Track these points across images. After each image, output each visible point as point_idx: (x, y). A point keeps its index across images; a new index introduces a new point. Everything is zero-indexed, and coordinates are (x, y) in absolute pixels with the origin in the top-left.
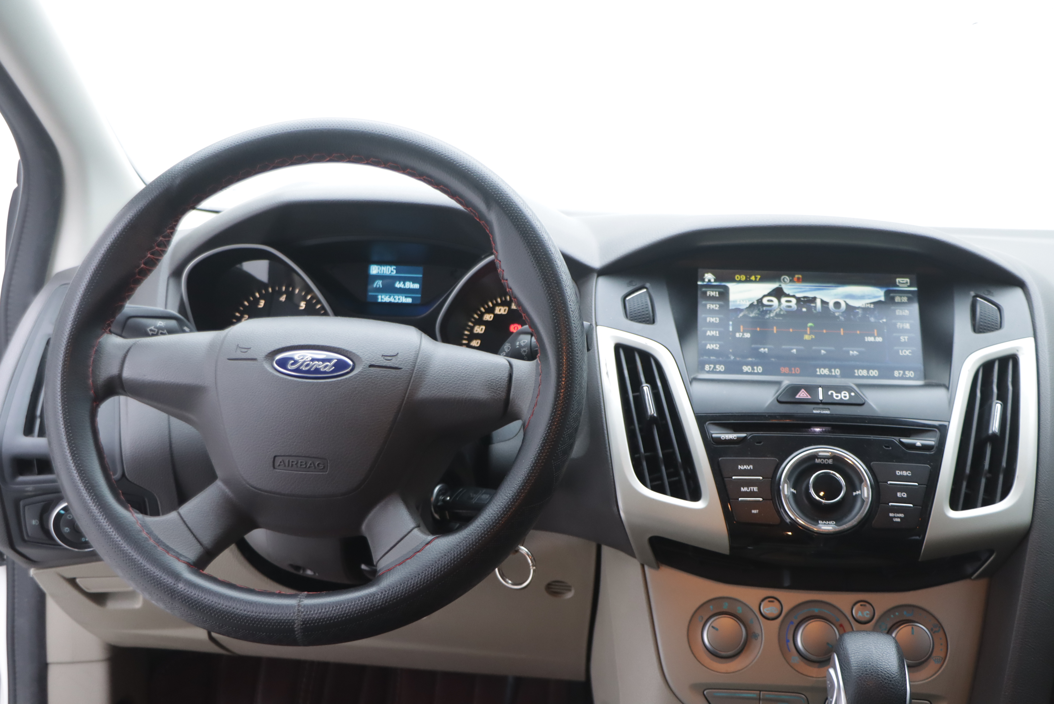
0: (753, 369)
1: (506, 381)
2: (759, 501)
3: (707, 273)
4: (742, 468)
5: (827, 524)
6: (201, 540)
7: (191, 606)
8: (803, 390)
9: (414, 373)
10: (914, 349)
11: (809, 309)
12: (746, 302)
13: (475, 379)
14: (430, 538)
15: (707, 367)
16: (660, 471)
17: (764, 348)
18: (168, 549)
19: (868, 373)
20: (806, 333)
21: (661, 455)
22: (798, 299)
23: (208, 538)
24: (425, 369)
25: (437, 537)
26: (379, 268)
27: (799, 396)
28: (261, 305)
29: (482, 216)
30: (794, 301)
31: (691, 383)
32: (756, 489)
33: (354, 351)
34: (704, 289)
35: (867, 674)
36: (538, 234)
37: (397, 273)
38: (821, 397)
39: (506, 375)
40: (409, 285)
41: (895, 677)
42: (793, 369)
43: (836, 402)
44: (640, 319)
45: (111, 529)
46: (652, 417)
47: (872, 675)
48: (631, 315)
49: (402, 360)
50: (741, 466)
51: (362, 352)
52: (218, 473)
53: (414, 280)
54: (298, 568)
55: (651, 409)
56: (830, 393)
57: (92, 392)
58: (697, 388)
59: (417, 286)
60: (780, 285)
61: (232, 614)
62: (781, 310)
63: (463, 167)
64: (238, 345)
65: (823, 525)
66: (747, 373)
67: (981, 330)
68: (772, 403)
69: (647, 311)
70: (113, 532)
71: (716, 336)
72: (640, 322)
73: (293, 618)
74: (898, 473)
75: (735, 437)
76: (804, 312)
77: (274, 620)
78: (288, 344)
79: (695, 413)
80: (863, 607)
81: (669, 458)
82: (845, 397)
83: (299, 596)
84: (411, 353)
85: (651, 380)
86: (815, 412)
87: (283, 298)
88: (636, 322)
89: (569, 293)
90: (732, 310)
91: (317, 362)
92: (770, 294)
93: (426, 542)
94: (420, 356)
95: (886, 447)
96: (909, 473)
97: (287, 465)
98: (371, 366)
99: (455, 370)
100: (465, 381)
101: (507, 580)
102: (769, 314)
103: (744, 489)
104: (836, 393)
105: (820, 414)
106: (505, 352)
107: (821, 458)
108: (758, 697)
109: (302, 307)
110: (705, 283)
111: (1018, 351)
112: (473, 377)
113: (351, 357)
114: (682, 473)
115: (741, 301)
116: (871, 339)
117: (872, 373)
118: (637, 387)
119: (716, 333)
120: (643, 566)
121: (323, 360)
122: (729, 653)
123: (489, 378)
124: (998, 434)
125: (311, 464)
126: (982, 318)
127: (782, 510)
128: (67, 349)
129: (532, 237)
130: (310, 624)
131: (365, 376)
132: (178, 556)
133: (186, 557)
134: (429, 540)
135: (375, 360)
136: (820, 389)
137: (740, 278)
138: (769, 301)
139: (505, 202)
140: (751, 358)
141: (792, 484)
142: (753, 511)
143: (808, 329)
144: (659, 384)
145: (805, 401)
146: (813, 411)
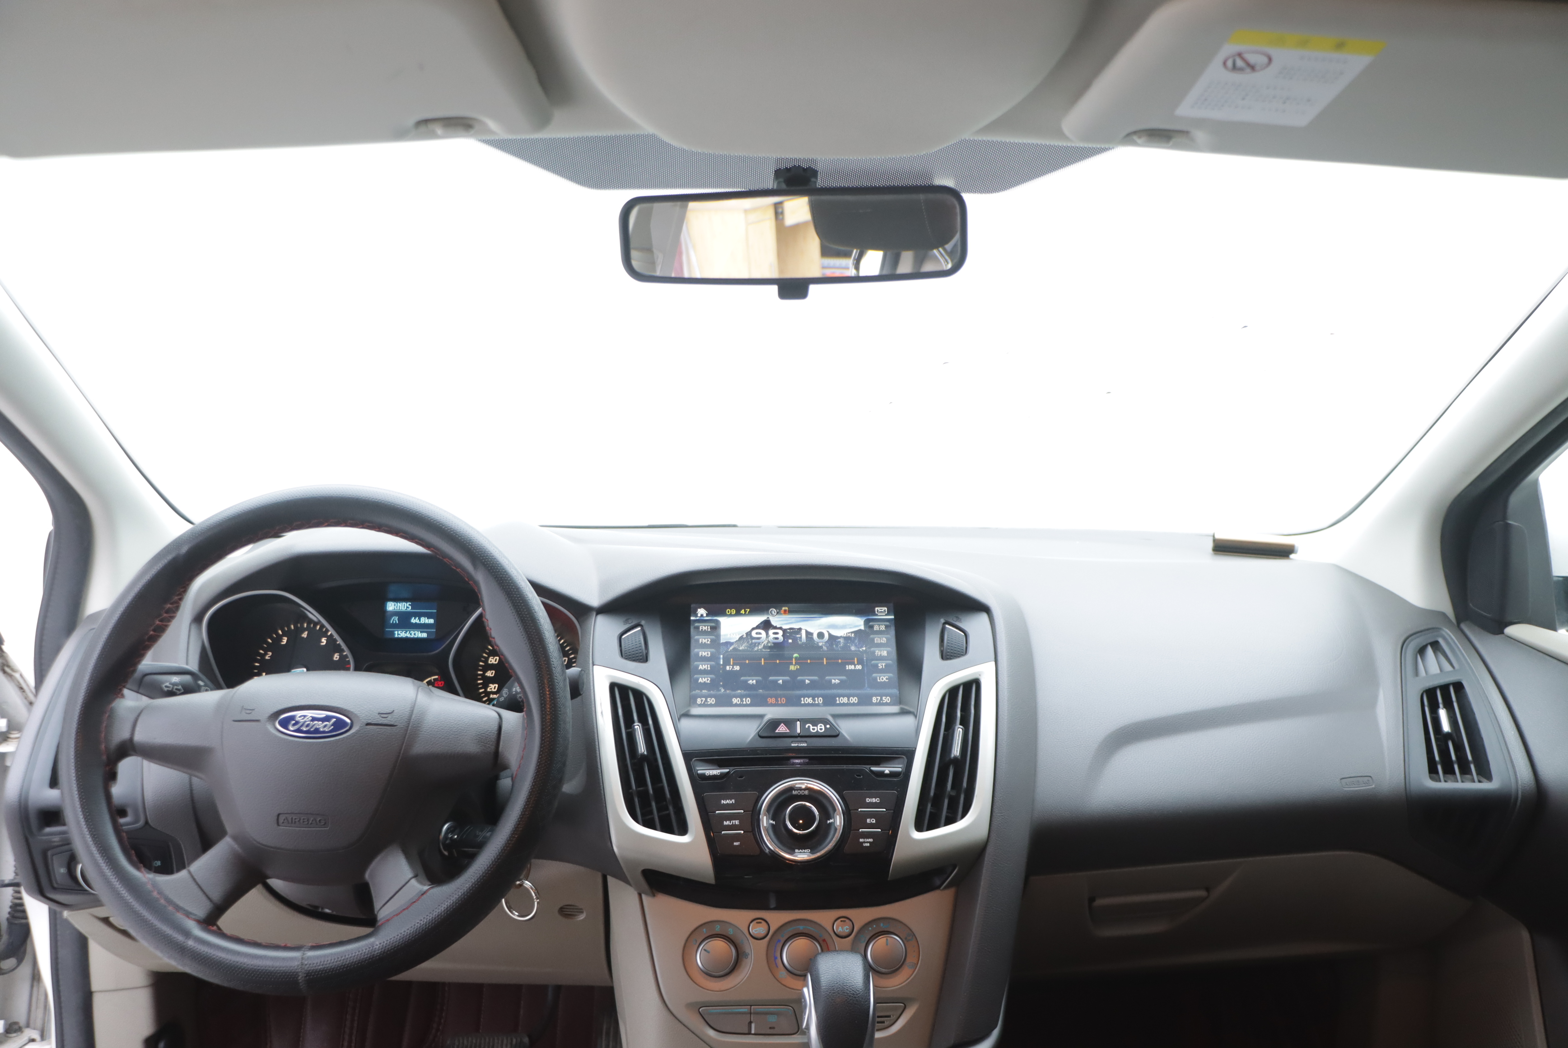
0: (742, 701)
1: (495, 735)
2: (740, 834)
3: (700, 608)
4: (725, 803)
5: (802, 852)
6: (210, 897)
7: (200, 962)
8: (782, 724)
9: (409, 730)
10: (891, 675)
11: (795, 640)
12: (736, 635)
13: (466, 734)
14: (426, 888)
15: (699, 701)
16: (650, 806)
17: (752, 680)
18: (178, 908)
19: (848, 700)
20: (792, 664)
21: (651, 790)
22: (784, 631)
23: (217, 894)
24: (420, 725)
25: (436, 886)
26: (395, 605)
27: (779, 730)
28: (283, 642)
29: (471, 577)
30: (781, 632)
31: (679, 720)
32: (737, 822)
33: (352, 710)
34: (697, 624)
35: (834, 993)
37: (412, 609)
38: (799, 731)
39: (496, 728)
40: (424, 620)
41: (859, 993)
42: (777, 700)
43: (813, 734)
44: (634, 657)
45: (123, 891)
46: (643, 755)
47: (839, 993)
48: (626, 653)
49: (397, 717)
50: (724, 801)
51: (359, 711)
52: (229, 827)
53: (429, 616)
54: (317, 907)
55: (642, 748)
56: (807, 727)
57: (104, 757)
58: (685, 723)
59: (431, 621)
60: (768, 618)
61: (239, 969)
62: (769, 642)
64: (243, 706)
65: (798, 854)
66: (736, 705)
67: (948, 657)
68: (753, 738)
69: (640, 649)
70: (125, 894)
71: (707, 670)
72: (634, 661)
73: (297, 971)
74: (868, 800)
75: (718, 773)
76: (790, 643)
77: (279, 973)
78: (290, 705)
79: (682, 750)
80: (842, 923)
81: (659, 793)
82: (821, 729)
83: (303, 949)
84: (406, 710)
85: (643, 719)
86: (793, 745)
87: (305, 635)
88: (631, 660)
89: (551, 650)
90: (723, 643)
91: (316, 722)
92: (758, 627)
93: (422, 892)
94: (415, 712)
95: (857, 775)
96: (878, 800)
97: (290, 821)
98: (368, 724)
99: (448, 725)
100: (457, 736)
101: (514, 912)
102: (758, 646)
103: (726, 823)
104: (813, 726)
105: (798, 746)
106: (504, 697)
107: (797, 790)
108: (749, 1011)
109: (323, 642)
110: (698, 618)
111: (980, 675)
112: (465, 731)
113: (349, 715)
114: (671, 809)
115: (732, 635)
116: (852, 667)
117: (852, 700)
118: (630, 725)
119: (707, 667)
120: (640, 895)
121: (323, 720)
122: (721, 973)
123: (479, 732)
124: (959, 757)
125: (313, 821)
126: (948, 646)
127: (761, 841)
128: (80, 717)
130: (313, 975)
131: (362, 735)
132: (188, 914)
133: (196, 915)
134: (425, 891)
135: (372, 718)
136: (798, 723)
137: (731, 612)
138: (757, 633)
139: (491, 564)
140: (740, 690)
141: (771, 816)
142: (735, 844)
143: (794, 659)
144: (650, 722)
145: (785, 735)
146: (791, 744)
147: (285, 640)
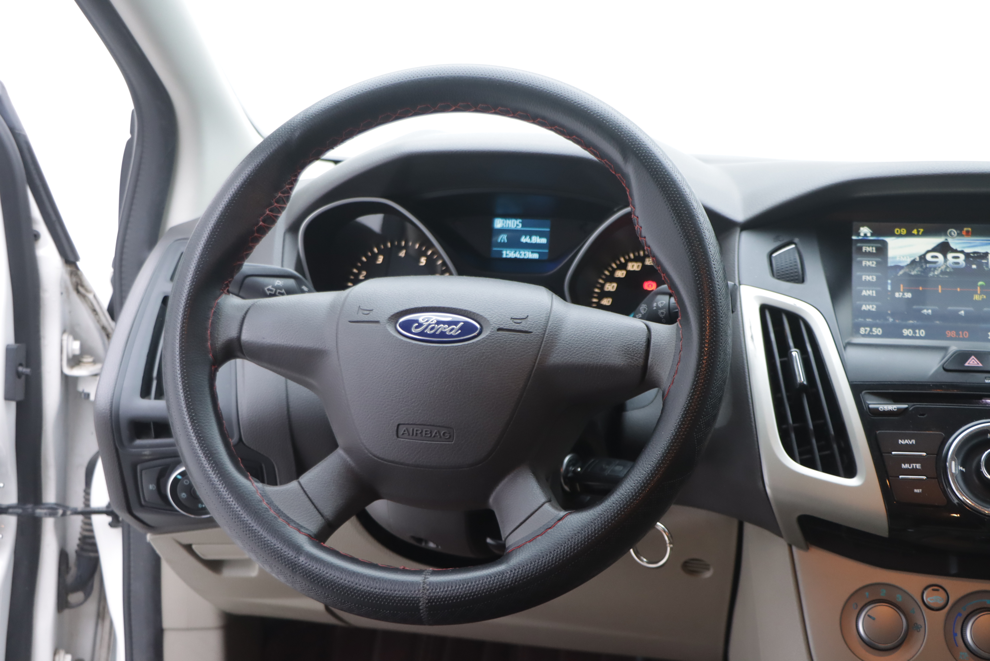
0: (915, 333)
1: (644, 347)
2: (922, 480)
3: (863, 226)
4: (903, 442)
6: (322, 511)
7: (312, 580)
8: (973, 357)
9: (545, 337)
11: (980, 265)
12: (907, 258)
13: (610, 344)
14: (562, 513)
15: (862, 330)
16: (810, 443)
17: (927, 309)
18: (289, 521)
20: (976, 293)
21: (811, 427)
22: (967, 255)
23: (329, 510)
24: (557, 333)
25: (570, 513)
26: (503, 222)
27: (969, 364)
28: (379, 261)
29: (618, 169)
30: (962, 257)
31: (845, 348)
32: (918, 466)
33: (481, 314)
34: (859, 245)
36: (679, 188)
37: (523, 226)
39: (644, 339)
40: (536, 240)
42: (961, 333)
44: (788, 277)
45: (230, 498)
46: (802, 384)
48: (779, 273)
49: (532, 323)
50: (902, 441)
51: (489, 315)
52: (339, 441)
53: (541, 235)
54: (420, 540)
55: (801, 377)
57: (210, 356)
58: (852, 353)
59: (544, 241)
60: (946, 240)
61: (354, 590)
62: (947, 267)
63: (598, 116)
64: (360, 306)
66: (908, 337)
68: (936, 372)
69: (795, 269)
70: (232, 501)
71: (873, 296)
72: (788, 281)
73: (418, 596)
75: (895, 408)
76: (974, 269)
77: (398, 597)
78: (412, 306)
79: (850, 381)
81: (821, 430)
83: (424, 573)
84: (542, 316)
85: (799, 345)
86: (987, 381)
87: (402, 254)
88: (784, 280)
90: (891, 267)
91: (442, 325)
92: (934, 250)
93: (558, 518)
94: (551, 319)
97: (411, 434)
98: (499, 329)
99: (589, 334)
100: (599, 346)
101: (642, 558)
102: (934, 271)
103: (905, 466)
106: (641, 313)
109: (422, 263)
110: (860, 238)
112: (608, 342)
113: (478, 320)
114: (835, 446)
115: (902, 257)
118: (785, 351)
119: (873, 293)
120: (790, 546)
121: (449, 323)
122: (888, 645)
123: (625, 343)
125: (436, 433)
127: (949, 490)
128: (185, 310)
129: (672, 190)
130: (436, 603)
131: (493, 341)
132: (299, 528)
133: (307, 529)
134: (561, 516)
135: (504, 323)
137: (901, 232)
138: (933, 257)
139: (643, 153)
140: (912, 320)
141: (960, 461)
142: (916, 491)
143: (979, 288)
144: (809, 349)
145: (976, 369)
146: (985, 381)
147: (380, 259)
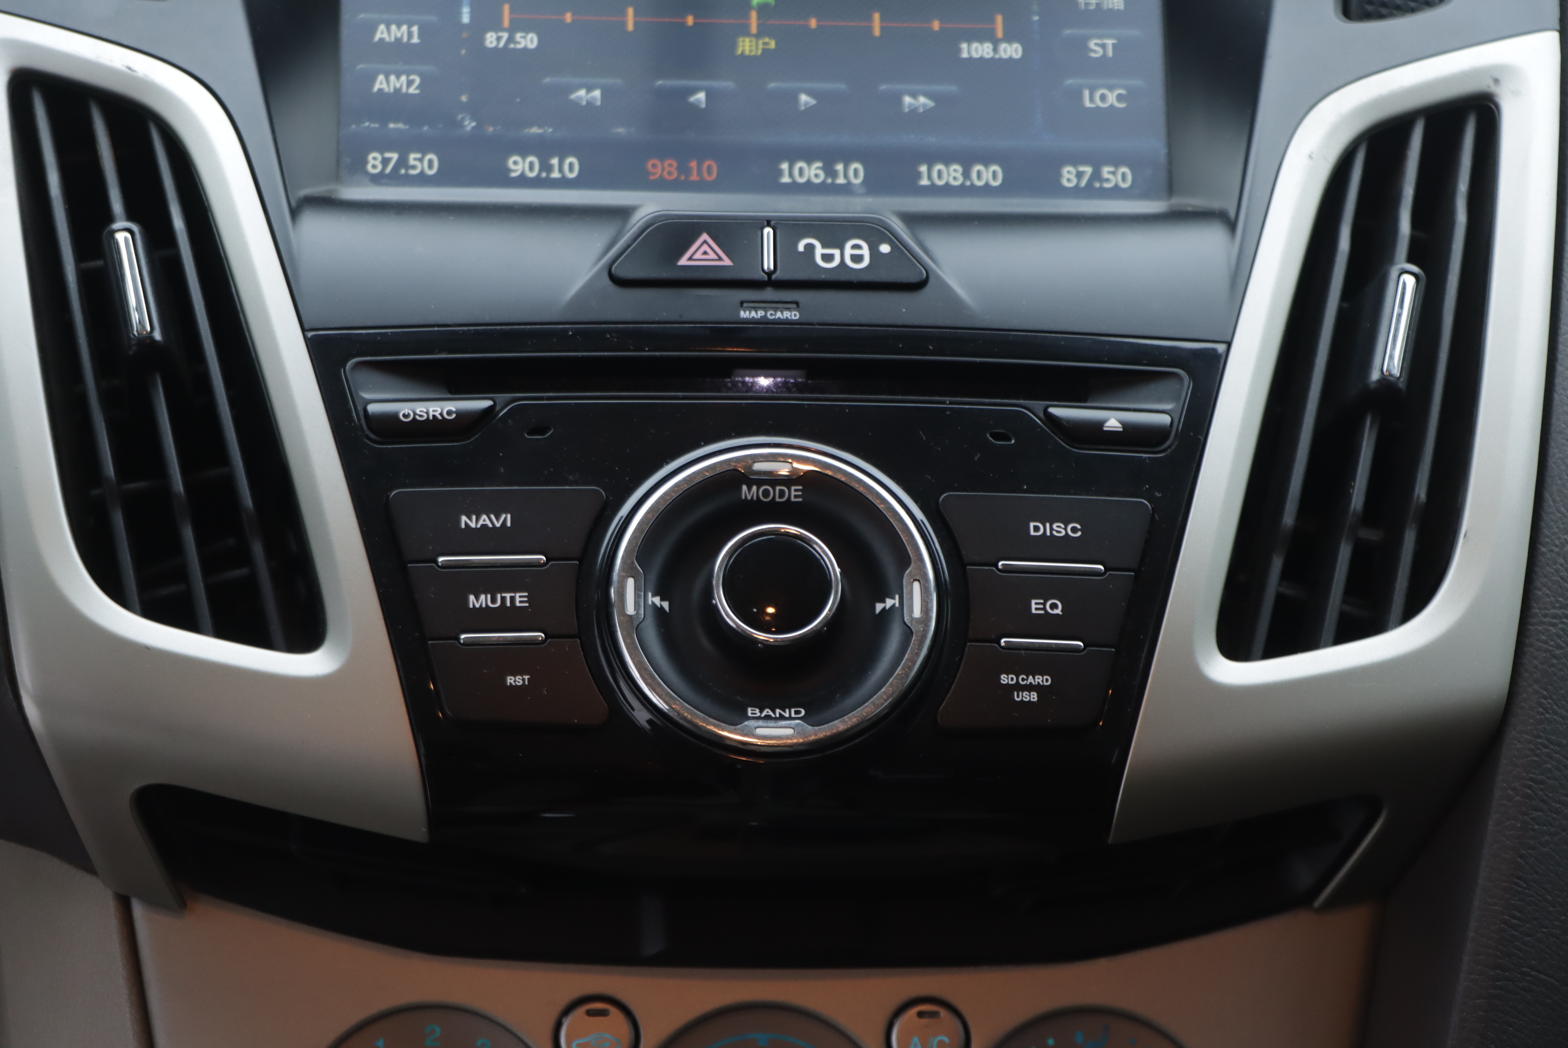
0: (546, 167)
2: (532, 643)
4: (473, 525)
5: (776, 719)
8: (705, 237)
10: (1138, 82)
15: (374, 162)
17: (590, 89)
19: (966, 174)
20: (746, 33)
21: (178, 484)
31: (295, 213)
32: (520, 599)
38: (768, 263)
42: (693, 164)
43: (823, 277)
46: (147, 341)
50: (470, 519)
55: (145, 316)
56: (801, 247)
65: (760, 723)
66: (522, 182)
67: (1370, 8)
68: (588, 287)
71: (409, 45)
74: (1036, 529)
75: (449, 413)
79: (306, 327)
80: (924, 1021)
81: (212, 498)
82: (857, 259)
85: (146, 210)
86: (744, 314)
95: (996, 436)
96: (1074, 530)
103: (478, 601)
104: (824, 246)
105: (764, 321)
107: (759, 483)
111: (1496, 81)
114: (258, 549)
116: (982, 50)
117: (979, 174)
118: (93, 234)
119: (410, 35)
120: (124, 903)
124: (1402, 385)
127: (615, 673)
136: (768, 231)
140: (540, 127)
141: (653, 577)
142: (510, 680)
143: (754, 15)
144: (178, 223)
145: (712, 276)
146: (739, 314)
